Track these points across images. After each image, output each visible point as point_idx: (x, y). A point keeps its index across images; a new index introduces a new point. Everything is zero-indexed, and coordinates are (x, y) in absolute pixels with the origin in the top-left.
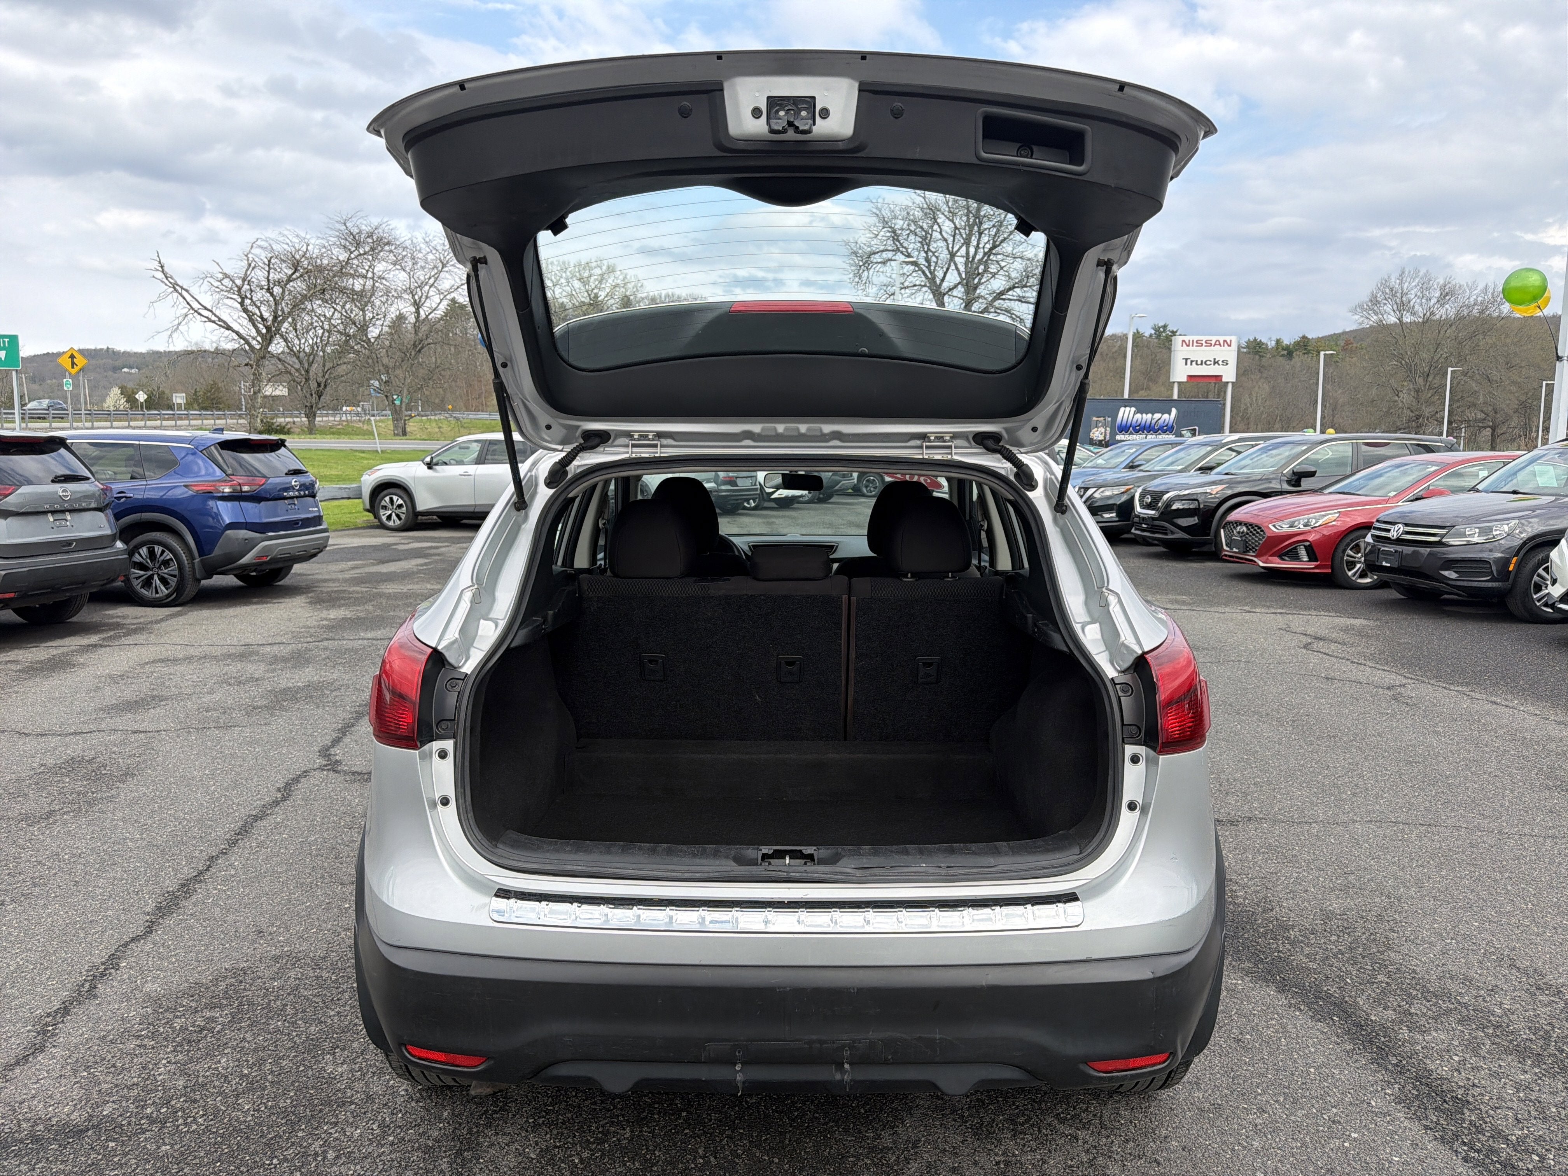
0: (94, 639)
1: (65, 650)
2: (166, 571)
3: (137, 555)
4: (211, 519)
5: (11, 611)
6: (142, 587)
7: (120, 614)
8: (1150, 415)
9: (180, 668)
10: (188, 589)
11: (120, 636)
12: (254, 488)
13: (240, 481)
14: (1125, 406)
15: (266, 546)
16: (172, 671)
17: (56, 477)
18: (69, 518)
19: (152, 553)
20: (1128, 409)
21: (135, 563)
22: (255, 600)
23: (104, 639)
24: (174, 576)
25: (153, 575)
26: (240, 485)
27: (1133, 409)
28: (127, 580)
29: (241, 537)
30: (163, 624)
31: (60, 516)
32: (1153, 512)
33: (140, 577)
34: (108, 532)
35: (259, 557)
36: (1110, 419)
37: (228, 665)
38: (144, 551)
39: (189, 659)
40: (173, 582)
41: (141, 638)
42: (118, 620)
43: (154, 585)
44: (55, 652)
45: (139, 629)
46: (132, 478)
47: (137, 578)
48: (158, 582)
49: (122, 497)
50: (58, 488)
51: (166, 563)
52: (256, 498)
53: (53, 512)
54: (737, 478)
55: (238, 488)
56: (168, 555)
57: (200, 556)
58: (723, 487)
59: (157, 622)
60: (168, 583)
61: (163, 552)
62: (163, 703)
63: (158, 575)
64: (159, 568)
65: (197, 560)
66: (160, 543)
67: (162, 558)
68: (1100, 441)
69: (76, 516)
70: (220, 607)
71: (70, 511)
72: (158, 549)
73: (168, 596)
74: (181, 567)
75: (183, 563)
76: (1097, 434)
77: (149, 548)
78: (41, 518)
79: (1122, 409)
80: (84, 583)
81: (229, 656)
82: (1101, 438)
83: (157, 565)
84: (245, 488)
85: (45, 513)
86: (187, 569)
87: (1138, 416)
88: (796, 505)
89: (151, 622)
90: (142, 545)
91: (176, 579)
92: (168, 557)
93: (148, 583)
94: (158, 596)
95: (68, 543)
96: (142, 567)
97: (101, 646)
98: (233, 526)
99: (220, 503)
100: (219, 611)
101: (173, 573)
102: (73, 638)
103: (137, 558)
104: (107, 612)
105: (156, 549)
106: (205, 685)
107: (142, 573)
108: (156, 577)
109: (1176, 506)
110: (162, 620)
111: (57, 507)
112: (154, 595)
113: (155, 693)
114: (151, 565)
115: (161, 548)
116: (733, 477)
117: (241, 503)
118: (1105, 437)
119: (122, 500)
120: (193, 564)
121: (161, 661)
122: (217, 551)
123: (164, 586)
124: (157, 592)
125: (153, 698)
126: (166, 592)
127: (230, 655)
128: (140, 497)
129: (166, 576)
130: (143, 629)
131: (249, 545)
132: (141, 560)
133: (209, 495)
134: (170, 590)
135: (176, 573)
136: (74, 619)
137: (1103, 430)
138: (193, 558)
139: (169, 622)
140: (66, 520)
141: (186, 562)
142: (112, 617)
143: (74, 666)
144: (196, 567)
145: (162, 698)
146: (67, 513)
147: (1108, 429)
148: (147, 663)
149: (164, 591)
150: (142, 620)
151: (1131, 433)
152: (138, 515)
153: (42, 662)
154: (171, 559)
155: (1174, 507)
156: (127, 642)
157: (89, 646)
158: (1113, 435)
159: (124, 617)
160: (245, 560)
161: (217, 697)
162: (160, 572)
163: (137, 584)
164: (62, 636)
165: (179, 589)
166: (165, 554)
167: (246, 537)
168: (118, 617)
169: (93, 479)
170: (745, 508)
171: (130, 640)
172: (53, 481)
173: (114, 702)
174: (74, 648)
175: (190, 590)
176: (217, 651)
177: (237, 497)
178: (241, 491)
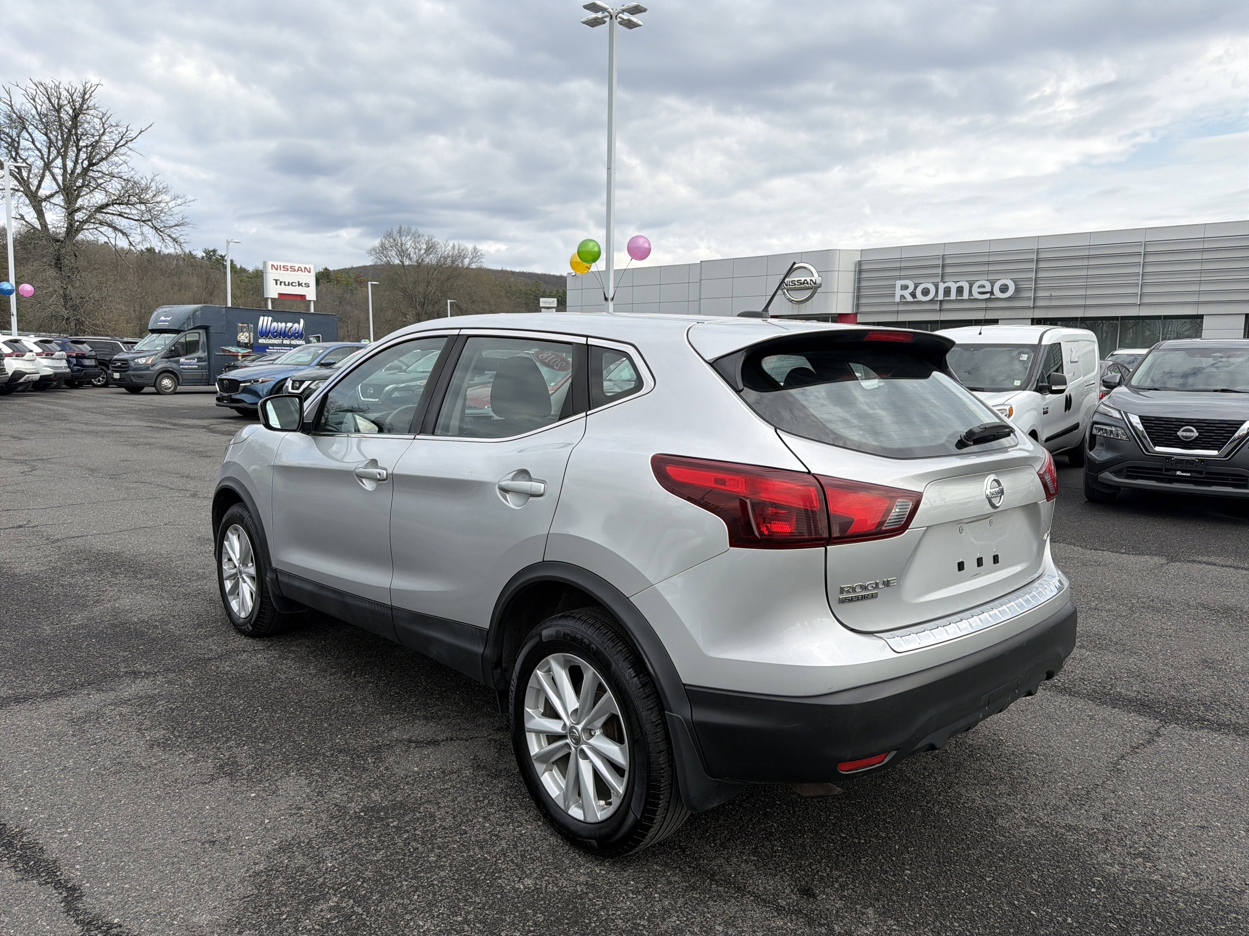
8: (284, 324)
14: (264, 316)
20: (266, 318)
27: (270, 318)
36: (252, 326)
68: (246, 344)
76: (243, 337)
79: (262, 318)
82: (246, 341)
87: (275, 324)
118: (250, 341)
137: (248, 335)
147: (252, 334)
151: (270, 338)
158: (256, 339)
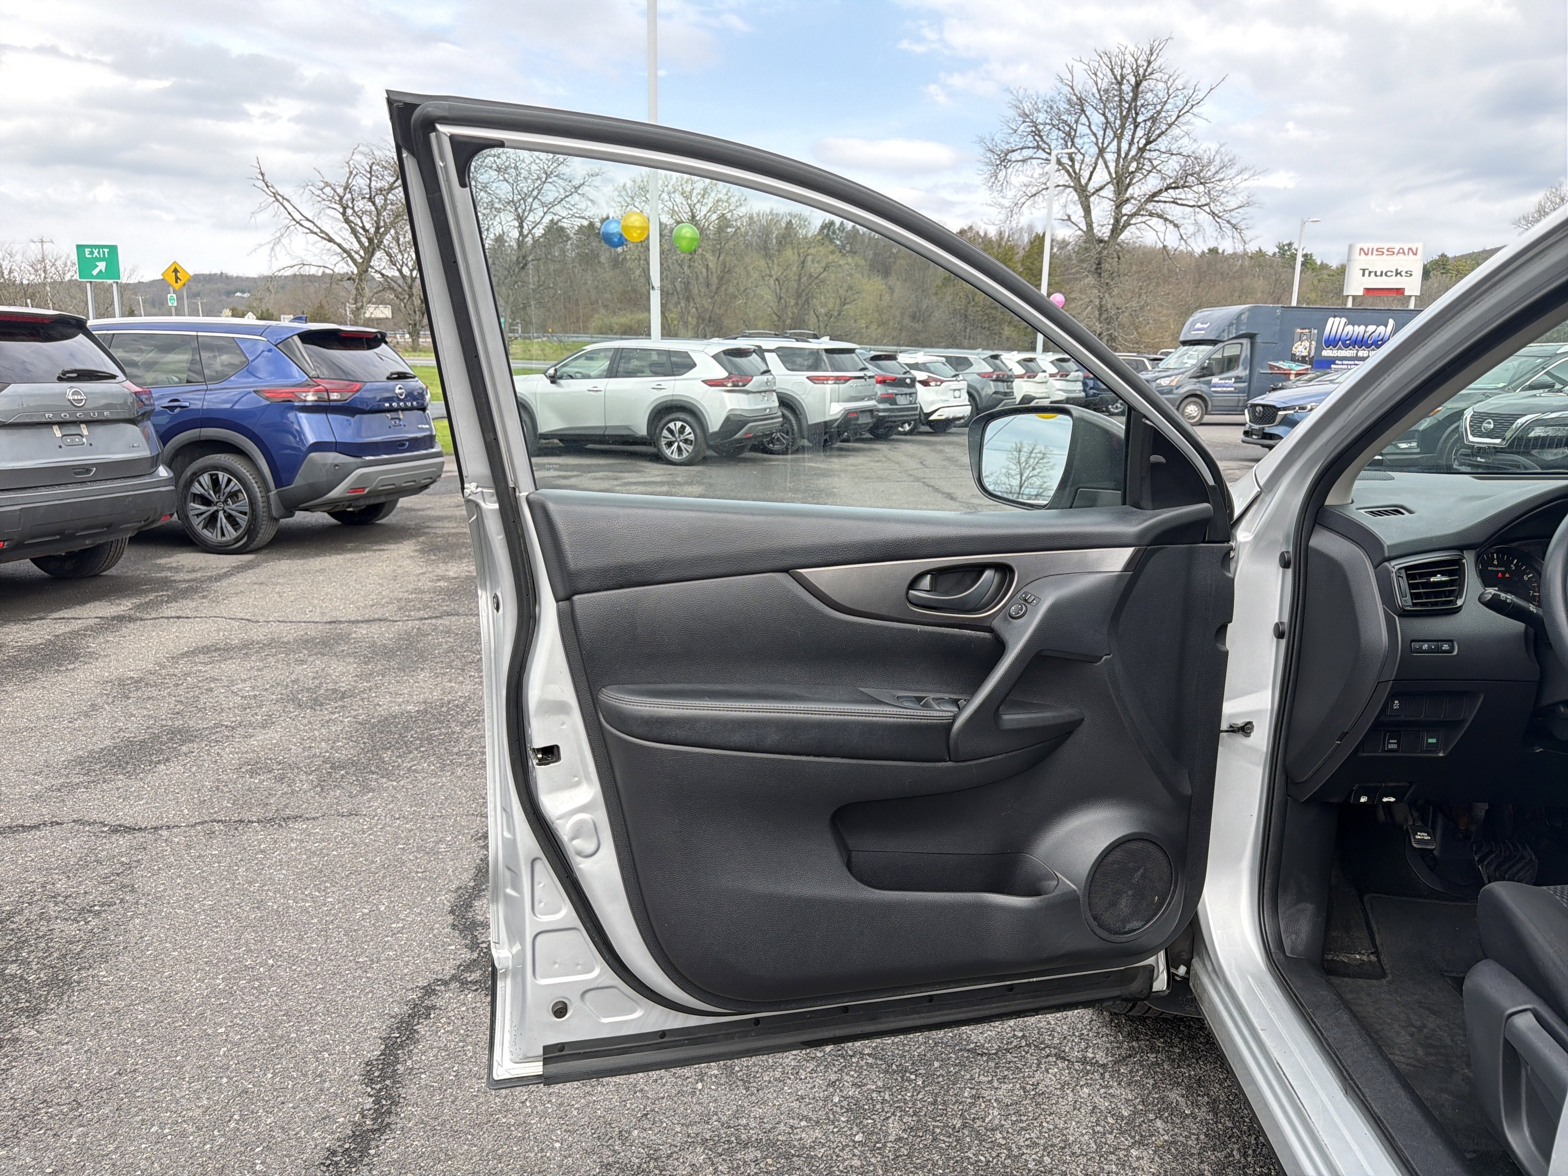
0: (123, 606)
1: (76, 625)
2: (233, 506)
3: (197, 484)
4: (291, 438)
5: (28, 560)
6: (205, 527)
7: (174, 565)
8: (1362, 328)
9: (230, 667)
10: (262, 531)
11: (162, 601)
12: (347, 395)
13: (328, 386)
14: (1335, 317)
15: (362, 475)
16: (215, 673)
17: (64, 373)
18: (85, 432)
19: (215, 482)
20: (1337, 319)
21: (195, 495)
22: (350, 545)
23: (138, 607)
24: (245, 514)
25: (217, 511)
26: (327, 391)
27: (1344, 320)
28: (184, 516)
29: (330, 462)
30: (225, 583)
31: (73, 430)
32: (1498, 441)
33: (202, 514)
34: (146, 453)
35: (354, 490)
36: (1316, 331)
37: (303, 662)
38: (205, 479)
39: (246, 648)
40: (243, 521)
41: (187, 606)
42: (169, 574)
43: (219, 525)
44: (62, 629)
45: (193, 590)
46: (188, 382)
47: (198, 515)
48: (224, 520)
49: (176, 407)
50: (68, 389)
51: (234, 495)
52: (348, 409)
53: (61, 424)
54: (896, 394)
55: (325, 395)
56: (235, 485)
57: (276, 487)
58: (881, 406)
59: (219, 578)
60: (238, 523)
61: (229, 481)
62: (184, 749)
63: (225, 512)
64: (225, 501)
65: (273, 492)
66: (225, 470)
67: (228, 489)
68: (1304, 357)
69: (100, 430)
70: (303, 557)
71: (88, 423)
72: (223, 477)
73: (237, 540)
74: (252, 503)
75: (256, 497)
76: (1300, 348)
77: (211, 475)
78: (44, 431)
79: (1331, 320)
80: (109, 526)
81: (306, 643)
82: (1305, 353)
83: (223, 499)
84: (334, 396)
85: (49, 424)
86: (261, 504)
87: (1349, 328)
88: (953, 430)
89: (210, 579)
90: (203, 471)
91: (246, 518)
92: (236, 488)
93: (212, 521)
94: (224, 539)
95: (86, 469)
96: (206, 501)
97: (131, 619)
98: (319, 447)
99: (302, 416)
100: (301, 562)
101: (243, 509)
102: (97, 603)
103: (196, 489)
104: (159, 561)
105: (220, 477)
106: (260, 707)
107: (204, 508)
108: (221, 514)
109: (1538, 432)
110: (226, 575)
111: (65, 416)
112: (219, 538)
113: (179, 723)
114: (214, 497)
115: (227, 476)
116: (892, 394)
117: (330, 416)
118: (1309, 353)
119: (177, 410)
120: (268, 498)
121: (206, 650)
122: (299, 481)
123: (233, 526)
124: (223, 535)
125: (174, 732)
126: (234, 534)
127: (307, 641)
128: (199, 407)
129: (234, 513)
130: (195, 590)
131: (341, 473)
132: (203, 491)
133: (288, 405)
134: (240, 531)
135: (247, 509)
136: (113, 571)
137: (1308, 344)
138: (268, 490)
139: (234, 579)
140: (82, 436)
141: (259, 495)
142: (162, 568)
143: (77, 657)
144: (272, 502)
145: (186, 735)
146: (83, 426)
147: (1314, 343)
148: (184, 655)
149: (231, 533)
150: (199, 575)
151: (1340, 349)
152: (198, 430)
153: (34, 649)
154: (240, 491)
155: (1532, 435)
156: (168, 613)
157: (113, 618)
158: (1319, 349)
159: (177, 570)
160: (335, 493)
161: (273, 735)
162: (226, 508)
163: (198, 524)
164: (83, 602)
165: (251, 531)
166: (232, 484)
167: (337, 462)
168: (170, 569)
169: (121, 377)
170: (900, 433)
171: (170, 610)
172: (60, 379)
173: (108, 743)
174: (91, 622)
175: (266, 532)
176: (289, 633)
177: (321, 408)
178: (329, 400)
